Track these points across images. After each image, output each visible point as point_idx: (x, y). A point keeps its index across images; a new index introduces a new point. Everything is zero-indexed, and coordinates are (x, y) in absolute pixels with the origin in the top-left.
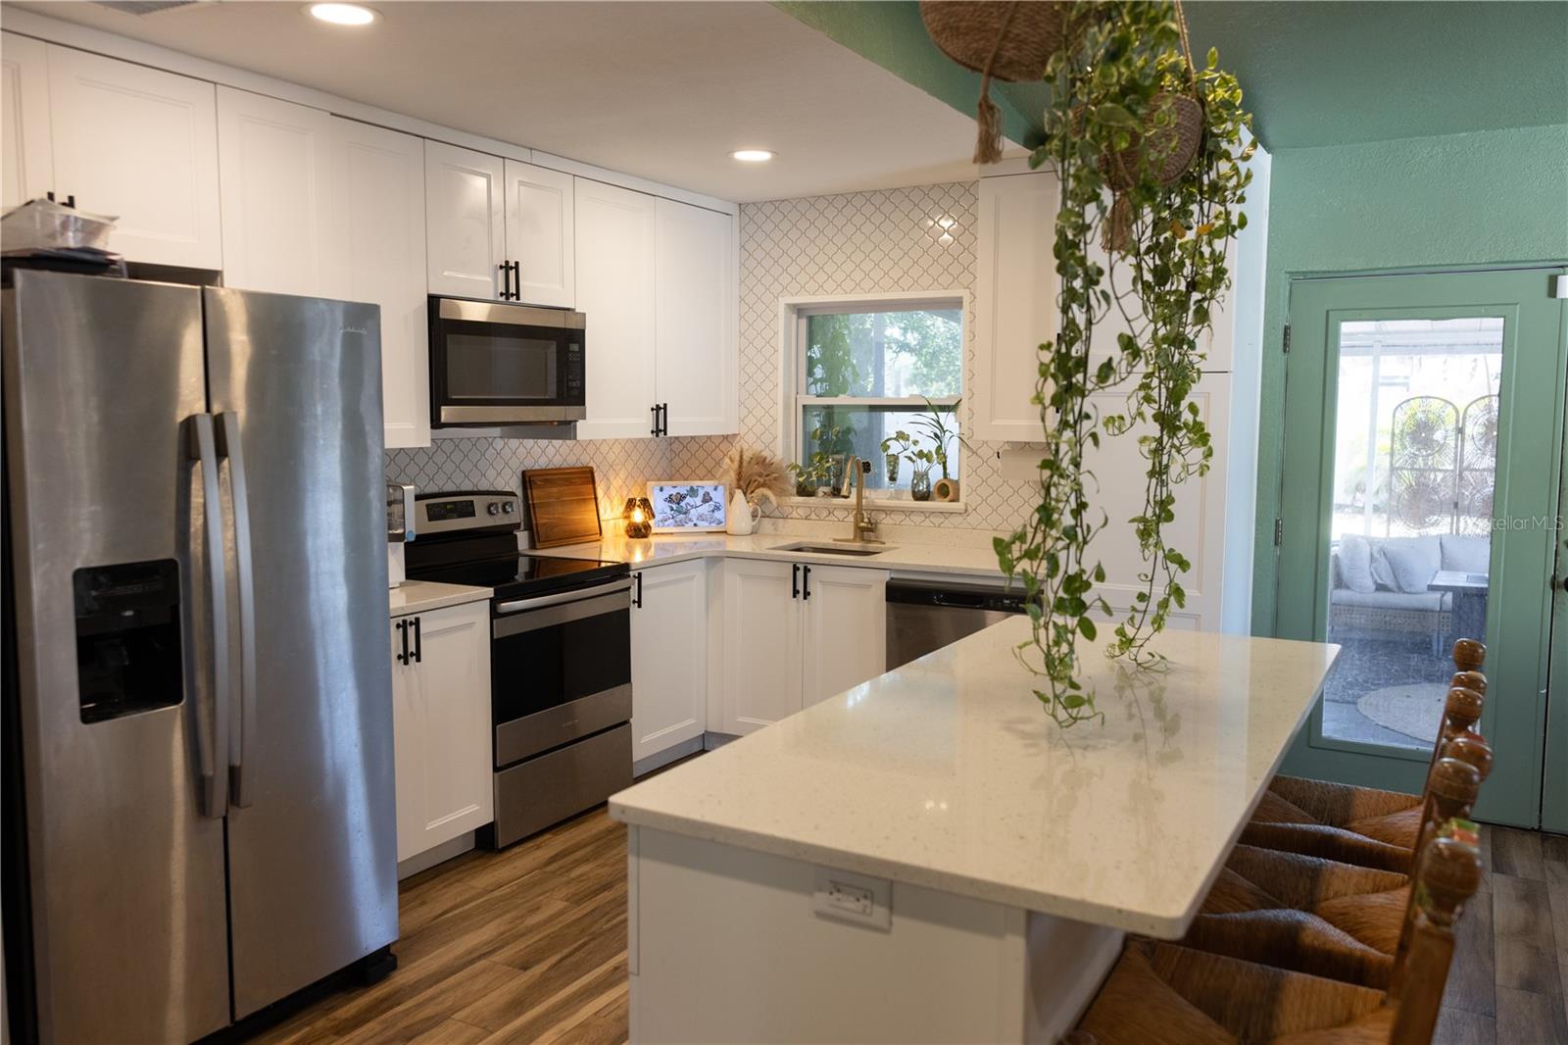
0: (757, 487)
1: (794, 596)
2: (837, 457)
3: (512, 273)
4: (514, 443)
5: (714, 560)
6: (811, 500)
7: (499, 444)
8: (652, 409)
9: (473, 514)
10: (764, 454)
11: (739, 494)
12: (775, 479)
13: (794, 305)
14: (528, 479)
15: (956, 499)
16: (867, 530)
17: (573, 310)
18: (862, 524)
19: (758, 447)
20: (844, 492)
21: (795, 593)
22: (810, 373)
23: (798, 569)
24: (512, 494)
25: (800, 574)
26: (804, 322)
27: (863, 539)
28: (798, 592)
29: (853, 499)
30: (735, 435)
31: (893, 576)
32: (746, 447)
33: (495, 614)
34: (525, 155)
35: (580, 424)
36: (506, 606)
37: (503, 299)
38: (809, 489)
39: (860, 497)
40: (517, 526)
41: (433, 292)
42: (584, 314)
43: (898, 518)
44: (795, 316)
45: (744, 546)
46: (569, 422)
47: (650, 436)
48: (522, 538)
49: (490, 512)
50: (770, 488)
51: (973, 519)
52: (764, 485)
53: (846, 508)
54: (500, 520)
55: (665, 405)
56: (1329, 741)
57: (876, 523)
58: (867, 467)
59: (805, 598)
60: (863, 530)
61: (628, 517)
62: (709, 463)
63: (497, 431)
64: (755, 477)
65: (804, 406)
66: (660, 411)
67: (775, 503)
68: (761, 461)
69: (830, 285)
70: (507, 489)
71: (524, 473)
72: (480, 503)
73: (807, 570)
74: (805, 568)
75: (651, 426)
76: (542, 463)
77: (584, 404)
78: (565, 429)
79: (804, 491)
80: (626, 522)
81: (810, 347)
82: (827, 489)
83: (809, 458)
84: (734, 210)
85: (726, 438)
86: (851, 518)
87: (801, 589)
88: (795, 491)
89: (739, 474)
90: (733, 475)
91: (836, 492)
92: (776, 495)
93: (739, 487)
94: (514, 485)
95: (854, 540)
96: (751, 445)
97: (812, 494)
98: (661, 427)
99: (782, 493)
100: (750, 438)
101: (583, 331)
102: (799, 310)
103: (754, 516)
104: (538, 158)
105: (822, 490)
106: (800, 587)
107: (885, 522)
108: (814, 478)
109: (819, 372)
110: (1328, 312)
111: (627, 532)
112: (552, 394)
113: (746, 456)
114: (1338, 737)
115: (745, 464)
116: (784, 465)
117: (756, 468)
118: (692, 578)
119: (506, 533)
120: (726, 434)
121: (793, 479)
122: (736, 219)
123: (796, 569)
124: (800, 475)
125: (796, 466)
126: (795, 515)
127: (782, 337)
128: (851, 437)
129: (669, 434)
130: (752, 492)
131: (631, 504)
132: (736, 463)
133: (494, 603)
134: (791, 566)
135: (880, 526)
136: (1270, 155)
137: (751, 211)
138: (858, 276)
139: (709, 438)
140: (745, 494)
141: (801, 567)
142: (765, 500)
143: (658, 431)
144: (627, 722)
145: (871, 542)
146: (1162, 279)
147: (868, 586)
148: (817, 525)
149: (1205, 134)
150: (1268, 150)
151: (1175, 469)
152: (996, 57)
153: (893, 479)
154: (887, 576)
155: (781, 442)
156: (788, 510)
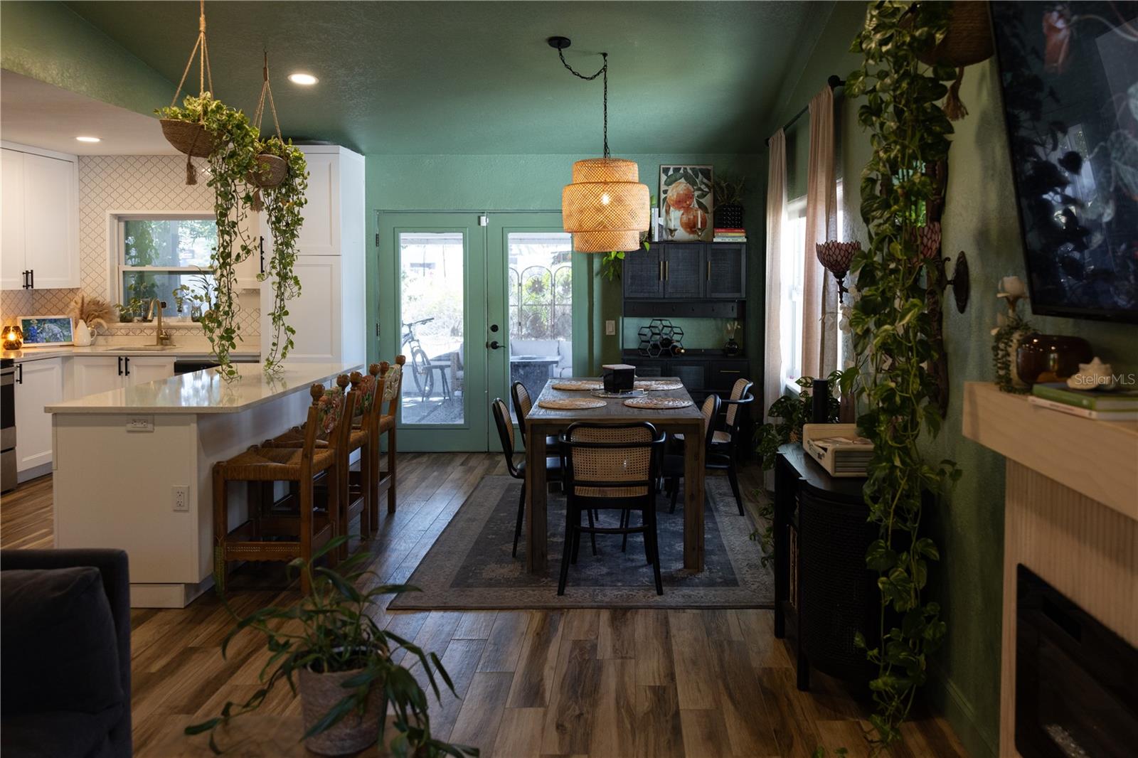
0: (94, 318)
1: (120, 374)
2: (146, 300)
5: (67, 359)
6: (130, 324)
8: (23, 273)
10: (98, 299)
11: (82, 323)
12: (106, 313)
13: (116, 215)
16: (164, 339)
18: (161, 336)
19: (94, 295)
20: (150, 317)
21: (120, 373)
22: (127, 252)
23: (122, 359)
25: (123, 362)
26: (122, 225)
27: (162, 344)
28: (122, 372)
29: (155, 322)
30: (78, 289)
31: (179, 359)
32: (85, 295)
38: (128, 318)
39: (160, 322)
43: (183, 332)
44: (116, 221)
45: (87, 350)
47: (22, 288)
50: (102, 318)
52: (98, 317)
53: (152, 328)
55: (32, 271)
56: (406, 425)
57: (170, 335)
58: (164, 305)
59: (126, 375)
60: (162, 339)
61: (5, 338)
62: (60, 305)
64: (92, 312)
65: (124, 272)
66: (28, 274)
67: (106, 327)
68: (97, 303)
69: (138, 205)
73: (127, 360)
74: (126, 358)
75: (23, 283)
79: (124, 319)
80: (4, 340)
81: (127, 239)
82: (140, 318)
83: (127, 302)
84: (75, 160)
85: (71, 290)
86: (155, 334)
87: (124, 371)
88: (119, 319)
89: (82, 311)
90: (77, 311)
91: (145, 319)
92: (106, 322)
93: (82, 318)
95: (157, 345)
96: (89, 293)
97: (130, 321)
98: (30, 283)
99: (110, 321)
100: (88, 290)
102: (119, 218)
103: (92, 335)
105: (136, 319)
106: (123, 369)
107: (176, 335)
108: (131, 312)
109: (133, 252)
110: (394, 229)
111: (4, 346)
113: (86, 300)
114: (410, 423)
115: (85, 305)
116: (112, 305)
117: (93, 307)
118: (53, 369)
120: (71, 287)
121: (118, 313)
122: (76, 165)
123: (120, 360)
124: (121, 311)
125: (119, 306)
126: (120, 333)
127: (109, 233)
128: (155, 289)
129: (35, 288)
130: (91, 321)
131: (6, 330)
132: (80, 305)
134: (117, 358)
135: (173, 337)
136: (364, 157)
137: (86, 160)
138: (155, 200)
140: (86, 322)
141: (124, 358)
142: (99, 326)
143: (27, 286)
144: (12, 449)
145: (166, 345)
146: (278, 220)
147: (163, 366)
148: (134, 338)
149: (289, 170)
150: (363, 155)
151: (287, 295)
152: (191, 152)
153: (180, 311)
154: (175, 360)
155: (109, 290)
156: (114, 331)
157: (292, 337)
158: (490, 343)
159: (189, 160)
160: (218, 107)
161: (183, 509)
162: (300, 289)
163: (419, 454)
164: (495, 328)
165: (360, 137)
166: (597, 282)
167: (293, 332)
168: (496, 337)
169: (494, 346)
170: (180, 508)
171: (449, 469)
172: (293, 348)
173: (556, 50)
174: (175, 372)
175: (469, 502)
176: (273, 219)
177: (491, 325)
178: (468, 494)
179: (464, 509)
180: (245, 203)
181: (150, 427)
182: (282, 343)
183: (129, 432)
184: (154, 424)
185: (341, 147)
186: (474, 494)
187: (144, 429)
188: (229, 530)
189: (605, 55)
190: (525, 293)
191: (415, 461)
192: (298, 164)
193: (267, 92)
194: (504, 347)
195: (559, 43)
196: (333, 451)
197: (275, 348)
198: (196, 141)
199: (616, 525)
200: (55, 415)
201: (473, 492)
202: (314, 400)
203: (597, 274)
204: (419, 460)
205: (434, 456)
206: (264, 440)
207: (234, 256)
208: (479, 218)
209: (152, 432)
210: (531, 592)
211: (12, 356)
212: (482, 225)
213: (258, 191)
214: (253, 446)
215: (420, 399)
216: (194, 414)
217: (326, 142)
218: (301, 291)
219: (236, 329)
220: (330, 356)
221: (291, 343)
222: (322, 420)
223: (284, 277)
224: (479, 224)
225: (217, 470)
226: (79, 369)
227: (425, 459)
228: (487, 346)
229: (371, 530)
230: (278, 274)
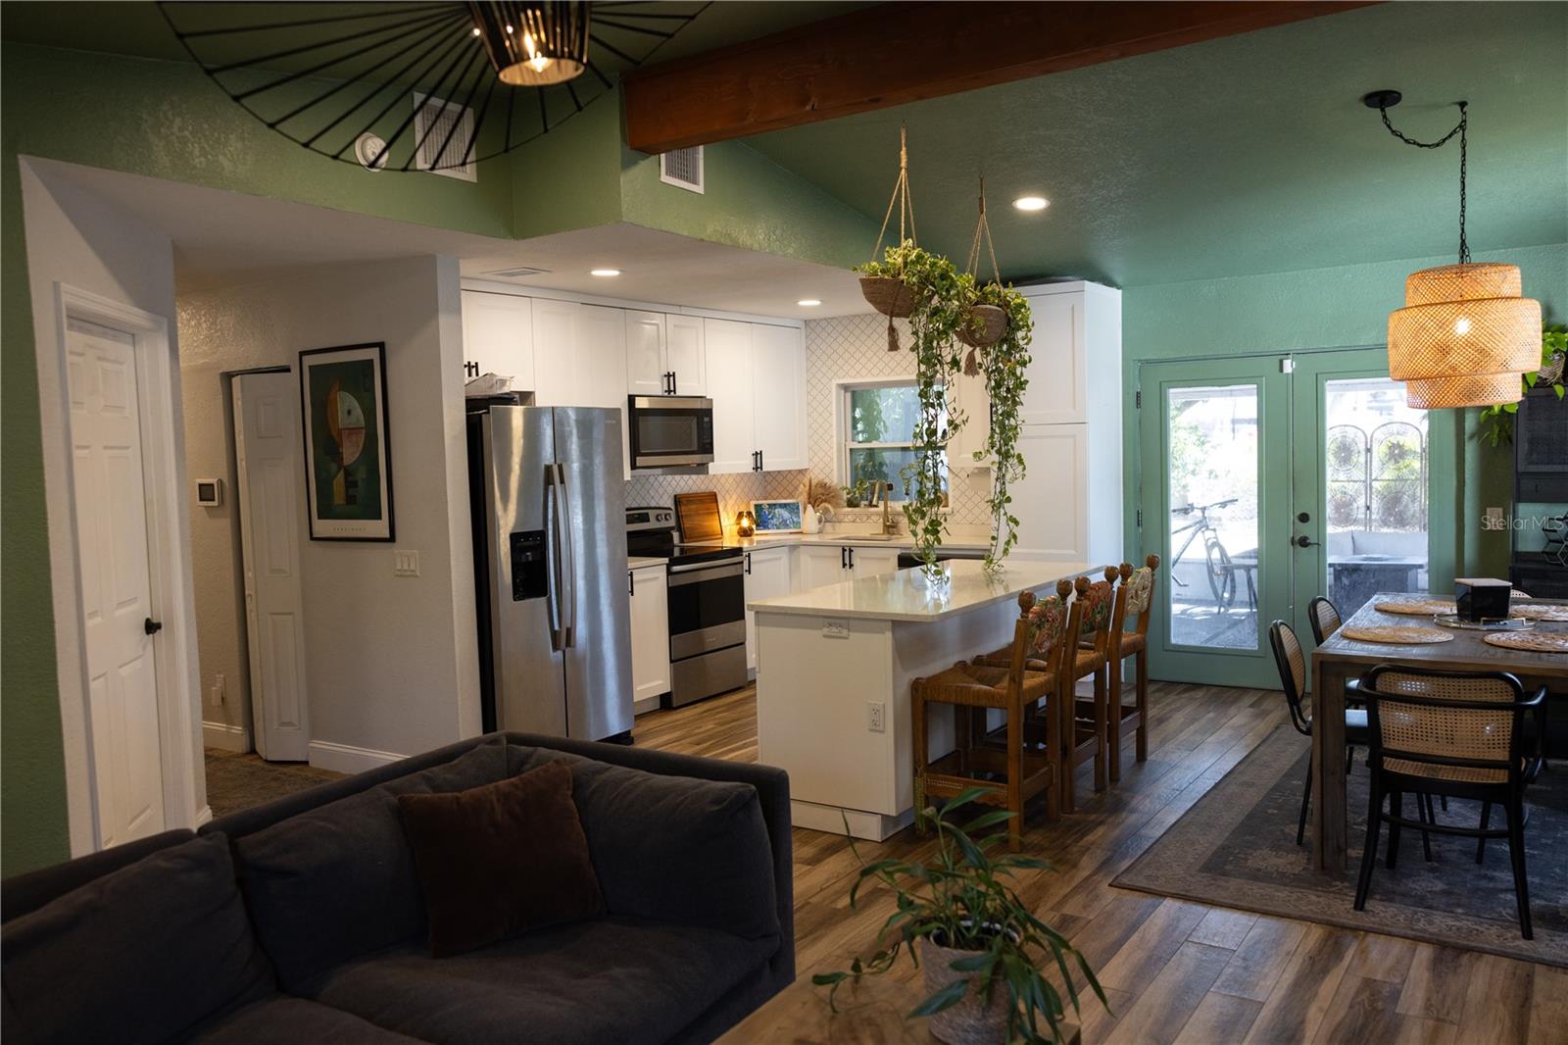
0: (821, 502)
1: (842, 568)
2: (872, 481)
3: (672, 378)
4: (669, 478)
5: (794, 548)
6: (856, 509)
7: (661, 478)
8: (753, 454)
9: (648, 521)
10: (825, 481)
11: (810, 507)
12: (833, 497)
13: (842, 385)
14: (678, 500)
15: (946, 506)
16: (891, 527)
17: (705, 397)
18: (888, 524)
19: (821, 477)
20: (874, 503)
21: (844, 565)
22: (854, 427)
24: (670, 509)
25: (847, 553)
26: (849, 395)
27: (889, 533)
29: (881, 508)
30: (806, 470)
31: (903, 551)
32: (813, 477)
33: (669, 573)
34: (676, 309)
35: (710, 464)
36: (676, 568)
37: (666, 394)
38: (855, 502)
39: (886, 507)
40: (672, 528)
41: (631, 393)
42: (711, 400)
44: (843, 392)
45: (815, 539)
46: (703, 464)
47: (751, 471)
48: (676, 535)
49: (658, 520)
50: (829, 503)
51: (957, 517)
52: (825, 501)
53: (877, 514)
54: (664, 524)
55: (761, 451)
56: (1175, 646)
57: (898, 523)
58: (890, 487)
59: (851, 568)
60: (889, 527)
61: (739, 524)
62: (790, 488)
63: (659, 471)
64: (820, 496)
65: (851, 450)
66: (758, 455)
67: (833, 513)
68: (823, 486)
69: (864, 372)
70: (666, 506)
71: (675, 496)
72: (652, 514)
73: (851, 551)
74: (850, 549)
75: (753, 465)
76: (686, 490)
77: (712, 453)
78: (702, 468)
79: (851, 504)
80: (738, 527)
81: (854, 411)
82: (867, 503)
83: (855, 479)
84: (802, 325)
85: (800, 471)
86: (881, 521)
87: (847, 564)
88: (846, 504)
89: (809, 495)
90: (805, 495)
91: (871, 505)
92: (834, 507)
93: (810, 503)
94: (670, 503)
95: (883, 534)
96: (817, 475)
97: (857, 506)
98: (759, 465)
99: (837, 506)
100: (816, 471)
101: (711, 409)
102: (845, 388)
103: (820, 522)
104: (684, 311)
105: (863, 503)
106: (847, 562)
108: (857, 495)
109: (860, 426)
110: (1160, 384)
111: (738, 533)
112: (695, 448)
113: (814, 483)
114: (1180, 643)
115: (813, 487)
116: (839, 487)
117: (820, 490)
118: (780, 558)
119: (667, 532)
120: (800, 468)
121: (845, 497)
122: (803, 330)
123: (844, 550)
124: (848, 494)
125: (846, 488)
126: (846, 520)
127: (835, 406)
128: (884, 469)
129: (764, 469)
130: (818, 506)
131: (740, 515)
132: (808, 488)
133: (669, 566)
134: (842, 548)
136: (1120, 291)
137: (813, 325)
138: (881, 365)
139: (790, 471)
140: (813, 507)
141: (847, 549)
142: (826, 511)
143: (756, 468)
144: (743, 644)
145: (893, 534)
146: (998, 385)
147: (888, 559)
148: (860, 525)
149: (1009, 321)
150: (1118, 289)
151: (1008, 477)
152: (892, 312)
153: (907, 494)
154: (899, 552)
155: (836, 472)
156: (842, 517)
157: (1016, 530)
158: (1297, 538)
159: (891, 322)
160: (919, 257)
161: (878, 728)
162: (1024, 469)
163: (1196, 686)
164: (1304, 518)
165: (1114, 266)
166: (1471, 450)
167: (1016, 523)
168: (1306, 530)
169: (1304, 542)
170: (876, 728)
171: (1232, 710)
172: (1016, 543)
173: (1377, 112)
174: (899, 565)
175: (1250, 760)
176: (993, 383)
177: (1298, 513)
178: (1251, 749)
179: (1241, 768)
180: (952, 368)
181: (845, 632)
182: (1003, 537)
183: (825, 636)
184: (849, 630)
185: (1087, 282)
186: (1261, 748)
187: (839, 635)
188: (930, 761)
189: (1463, 105)
190: (1376, 463)
191: (1186, 695)
192: (1020, 312)
193: (984, 229)
194: (1318, 544)
195: (1381, 100)
196: (1052, 675)
197: (994, 543)
198: (896, 299)
199: (1474, 822)
200: (757, 613)
201: (1259, 745)
202: (1023, 611)
203: (1472, 437)
204: (1193, 694)
205: (1215, 690)
206: (975, 656)
207: (940, 434)
208: (1281, 362)
209: (847, 638)
210: (1313, 898)
211: (745, 544)
212: (1285, 371)
213: (973, 351)
214: (960, 662)
215: (1215, 610)
216: (888, 620)
217: (1070, 278)
218: (1026, 472)
219: (942, 521)
220: (1073, 552)
221: (1015, 537)
222: (1034, 636)
223: (1005, 455)
224: (1281, 370)
225: (916, 686)
226: (805, 558)
227: (1200, 694)
228: (1293, 542)
229: (1111, 780)
230: (999, 452)
